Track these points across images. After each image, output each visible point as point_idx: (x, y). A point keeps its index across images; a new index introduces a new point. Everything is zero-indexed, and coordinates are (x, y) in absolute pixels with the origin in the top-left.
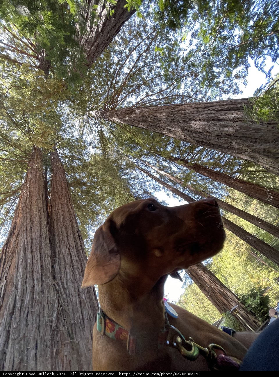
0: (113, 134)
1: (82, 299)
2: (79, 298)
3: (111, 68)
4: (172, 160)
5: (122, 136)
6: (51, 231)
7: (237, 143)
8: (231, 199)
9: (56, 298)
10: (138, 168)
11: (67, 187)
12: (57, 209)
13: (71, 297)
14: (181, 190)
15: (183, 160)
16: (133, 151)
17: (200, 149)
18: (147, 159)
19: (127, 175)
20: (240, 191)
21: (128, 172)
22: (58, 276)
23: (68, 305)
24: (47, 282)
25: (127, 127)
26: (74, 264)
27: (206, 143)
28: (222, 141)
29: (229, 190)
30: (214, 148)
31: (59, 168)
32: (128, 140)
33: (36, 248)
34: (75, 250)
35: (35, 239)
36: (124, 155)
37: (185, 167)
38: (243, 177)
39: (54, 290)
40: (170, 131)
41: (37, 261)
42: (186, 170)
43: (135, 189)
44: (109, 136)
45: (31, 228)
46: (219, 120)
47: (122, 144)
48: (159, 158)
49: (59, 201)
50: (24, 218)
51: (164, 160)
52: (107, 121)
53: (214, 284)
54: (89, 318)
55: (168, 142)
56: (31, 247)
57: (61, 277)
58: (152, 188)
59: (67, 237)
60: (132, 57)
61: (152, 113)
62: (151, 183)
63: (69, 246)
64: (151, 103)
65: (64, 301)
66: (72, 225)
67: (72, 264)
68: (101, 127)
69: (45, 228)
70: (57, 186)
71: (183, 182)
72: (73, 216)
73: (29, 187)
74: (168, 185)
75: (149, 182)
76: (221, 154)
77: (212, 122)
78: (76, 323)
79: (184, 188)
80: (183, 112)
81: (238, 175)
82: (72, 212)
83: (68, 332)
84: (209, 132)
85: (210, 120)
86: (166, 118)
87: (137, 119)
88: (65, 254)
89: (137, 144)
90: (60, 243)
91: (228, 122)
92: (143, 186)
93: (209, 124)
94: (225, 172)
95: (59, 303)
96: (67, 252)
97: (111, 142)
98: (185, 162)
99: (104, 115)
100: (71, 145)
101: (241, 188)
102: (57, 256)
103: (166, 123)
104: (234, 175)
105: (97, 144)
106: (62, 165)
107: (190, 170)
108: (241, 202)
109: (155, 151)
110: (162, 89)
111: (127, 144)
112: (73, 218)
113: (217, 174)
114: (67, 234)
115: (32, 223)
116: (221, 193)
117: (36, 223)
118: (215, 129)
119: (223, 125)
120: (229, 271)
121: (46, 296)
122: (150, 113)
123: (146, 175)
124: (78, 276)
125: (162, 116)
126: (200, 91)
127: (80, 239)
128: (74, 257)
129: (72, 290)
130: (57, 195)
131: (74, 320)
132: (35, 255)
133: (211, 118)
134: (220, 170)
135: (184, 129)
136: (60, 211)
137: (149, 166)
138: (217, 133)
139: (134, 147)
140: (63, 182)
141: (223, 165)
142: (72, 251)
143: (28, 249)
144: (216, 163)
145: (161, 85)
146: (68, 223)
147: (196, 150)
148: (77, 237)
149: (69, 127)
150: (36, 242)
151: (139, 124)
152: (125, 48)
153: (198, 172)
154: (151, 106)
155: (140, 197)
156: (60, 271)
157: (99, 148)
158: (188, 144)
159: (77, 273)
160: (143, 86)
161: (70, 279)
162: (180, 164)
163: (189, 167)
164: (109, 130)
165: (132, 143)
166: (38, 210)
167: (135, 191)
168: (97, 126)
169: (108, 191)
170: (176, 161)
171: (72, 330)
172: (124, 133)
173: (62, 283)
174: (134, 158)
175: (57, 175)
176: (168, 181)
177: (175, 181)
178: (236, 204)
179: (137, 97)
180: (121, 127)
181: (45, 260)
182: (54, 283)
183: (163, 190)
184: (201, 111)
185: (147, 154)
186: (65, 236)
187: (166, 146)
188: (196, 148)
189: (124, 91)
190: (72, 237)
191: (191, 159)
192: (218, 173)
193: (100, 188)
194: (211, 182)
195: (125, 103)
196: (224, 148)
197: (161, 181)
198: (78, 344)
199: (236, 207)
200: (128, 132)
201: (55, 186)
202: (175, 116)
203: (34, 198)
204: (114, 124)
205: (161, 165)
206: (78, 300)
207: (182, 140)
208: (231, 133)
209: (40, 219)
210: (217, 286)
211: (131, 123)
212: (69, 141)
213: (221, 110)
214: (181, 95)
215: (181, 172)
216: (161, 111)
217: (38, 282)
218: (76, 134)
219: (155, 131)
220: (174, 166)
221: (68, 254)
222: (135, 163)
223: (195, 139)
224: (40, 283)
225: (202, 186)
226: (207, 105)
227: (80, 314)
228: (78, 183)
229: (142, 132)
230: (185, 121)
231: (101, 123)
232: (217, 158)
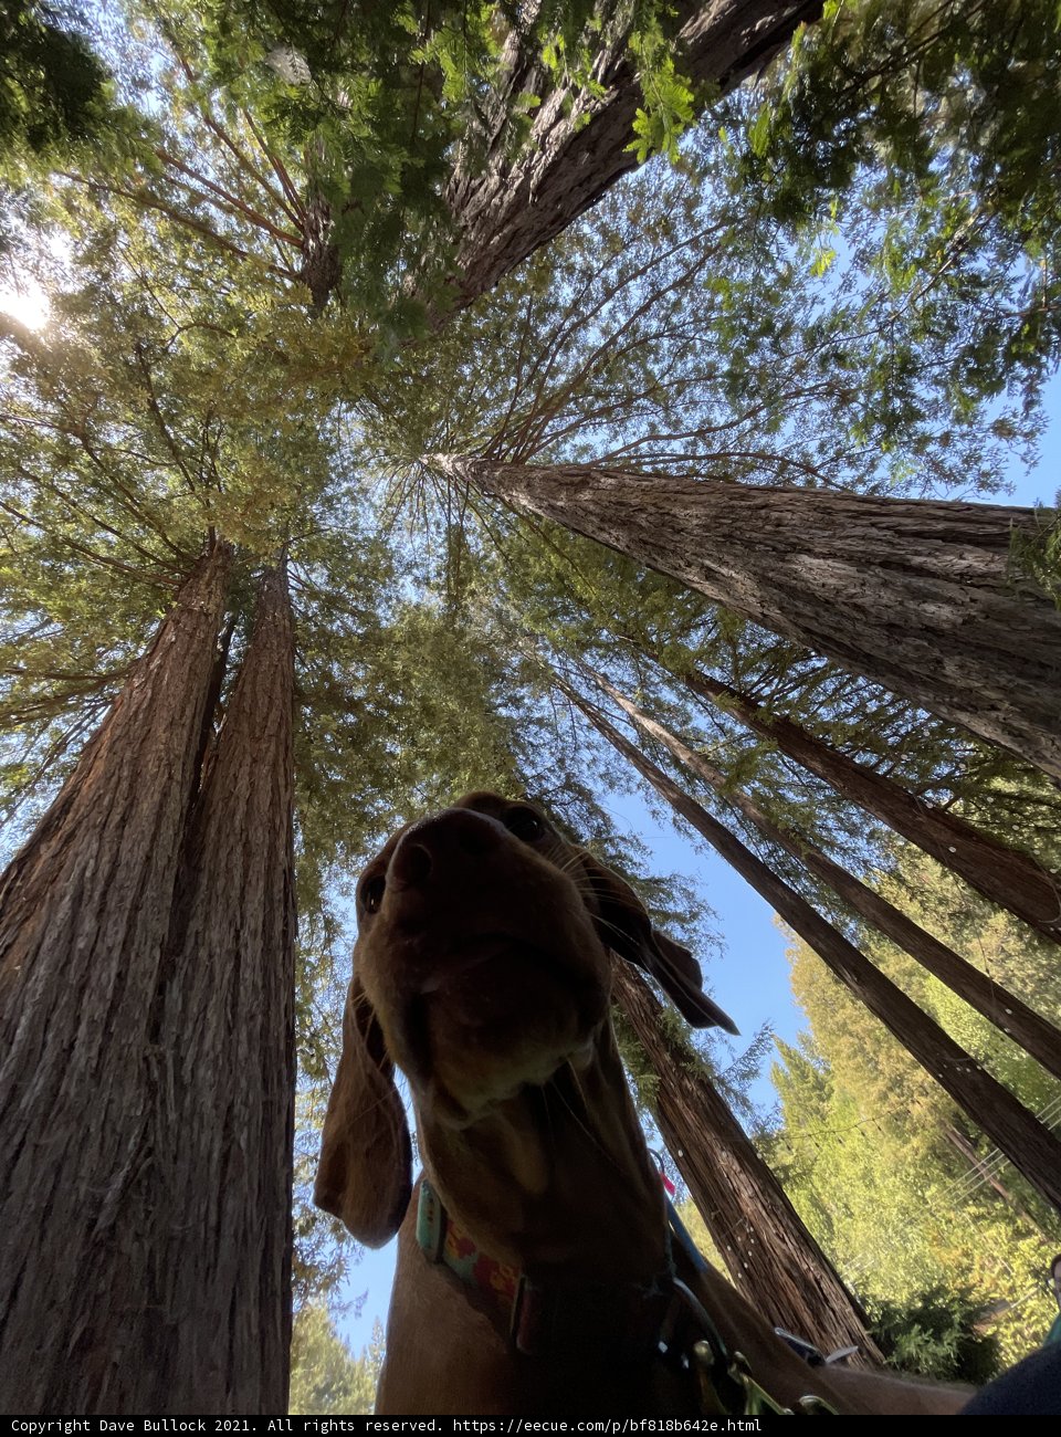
0: (498, 548)
1: (234, 1148)
2: (225, 1138)
3: (544, 321)
4: (700, 685)
5: (532, 561)
6: (191, 849)
7: (961, 667)
8: (903, 890)
9: (139, 1113)
10: (562, 688)
11: (289, 705)
12: (232, 772)
13: (196, 1125)
14: (711, 809)
15: (739, 694)
16: (560, 623)
17: (814, 670)
18: (602, 663)
19: (518, 708)
20: (944, 864)
21: (523, 698)
22: (170, 1030)
23: (175, 1158)
24: (123, 1041)
25: (556, 532)
26: (242, 997)
27: (840, 645)
28: (906, 648)
29: (902, 849)
30: (867, 673)
31: (280, 629)
32: (550, 580)
33: (122, 900)
34: (259, 943)
35: (127, 864)
36: (523, 631)
37: (742, 723)
38: (967, 812)
39: (139, 1081)
40: (710, 575)
41: (110, 950)
42: (743, 735)
43: (533, 764)
44: (482, 553)
45: (124, 821)
46: (906, 568)
47: (524, 591)
48: (649, 667)
49: (247, 746)
50: (110, 779)
51: (669, 682)
52: (489, 500)
53: (775, 1226)
54: (241, 1232)
55: (695, 616)
56: (104, 894)
57: (178, 1037)
58: (601, 776)
59: (243, 889)
60: (625, 298)
61: (655, 498)
62: (602, 755)
63: (242, 925)
64: (660, 466)
65: (166, 1136)
66: (272, 849)
67: (235, 996)
68: (461, 517)
69: (171, 832)
70: (254, 692)
71: (724, 780)
72: (285, 815)
73: (158, 674)
74: (665, 777)
75: (595, 752)
76: (892, 703)
77: (879, 570)
78: (189, 1239)
79: (724, 805)
80: (776, 514)
81: (947, 800)
82: (285, 797)
83: (150, 1269)
84: (857, 607)
85: (870, 563)
86: (705, 527)
87: (597, 511)
88: (218, 950)
89: (580, 601)
90: (209, 903)
91: (939, 582)
92: (568, 762)
93: (866, 576)
94: (896, 776)
95: (144, 1137)
96: (229, 944)
97: (486, 577)
98: (747, 705)
99: (482, 476)
100: (342, 559)
101: (952, 850)
102: (188, 950)
103: (700, 545)
104: (929, 794)
105: (434, 573)
106: (293, 620)
107: (760, 739)
108: (941, 909)
109: (640, 641)
110: (710, 424)
111: (540, 594)
112: (281, 822)
113: (862, 775)
114: (245, 875)
115: (131, 805)
116: (866, 854)
117: (146, 807)
118: (884, 602)
119: (919, 589)
120: (846, 1188)
121: (106, 1096)
122: (647, 499)
123: (586, 721)
124: (243, 1050)
125: (692, 516)
126: (849, 457)
127: (286, 907)
128: (249, 971)
129: (208, 1100)
130: (245, 725)
131: (184, 1223)
132: (110, 924)
133: (876, 556)
134: (877, 765)
135: (764, 577)
136: (243, 782)
137: (605, 692)
138: (889, 616)
139: (566, 611)
140: (278, 681)
141: (893, 748)
142: (246, 946)
143: (91, 897)
144: (867, 731)
145: (711, 409)
146: (259, 836)
147: (795, 670)
148: (278, 896)
149: (349, 492)
150: (128, 877)
151: (602, 529)
152: (608, 265)
153: (790, 755)
154: (657, 474)
155: (546, 799)
156: (184, 1010)
157: (438, 587)
158: (771, 640)
159: (243, 1036)
160: (643, 402)
161: (212, 1055)
162: (725, 708)
163: (756, 724)
164: (488, 531)
165: (559, 593)
166: (165, 762)
167: (534, 773)
168: (449, 509)
169: (435, 750)
170: (711, 694)
171: (165, 1262)
172: (539, 554)
173: (179, 1061)
174: (557, 651)
175: (267, 652)
176: (668, 765)
177: (693, 770)
178: (920, 911)
179: (615, 437)
180: (534, 529)
181: (137, 955)
182: (148, 1052)
183: (641, 793)
184: (842, 525)
185: (607, 646)
186: (237, 881)
187: (685, 629)
188: (796, 660)
189: (572, 405)
190: (260, 892)
191: (770, 698)
192: (866, 773)
193: (409, 732)
194: (834, 805)
195: (567, 447)
196: (910, 678)
197: (641, 755)
198: (175, 1329)
199: (919, 924)
200: (556, 550)
201: (247, 689)
202: (739, 524)
203: (164, 716)
204: (512, 516)
205: (652, 696)
206: (217, 1145)
207: (751, 616)
208: (946, 626)
209: (165, 795)
210: (783, 1240)
211: (573, 521)
212: (337, 540)
213: (918, 535)
214: (778, 458)
215: (722, 740)
216: (692, 498)
217: (91, 1033)
218: (369, 522)
219: (653, 563)
220: (701, 712)
221: (228, 952)
222: (557, 670)
223: (801, 621)
224: (99, 1039)
225: (793, 809)
226: (866, 507)
227: (213, 1208)
228: (334, 698)
229: (606, 562)
230: (774, 549)
231: (467, 501)
232: (874, 714)
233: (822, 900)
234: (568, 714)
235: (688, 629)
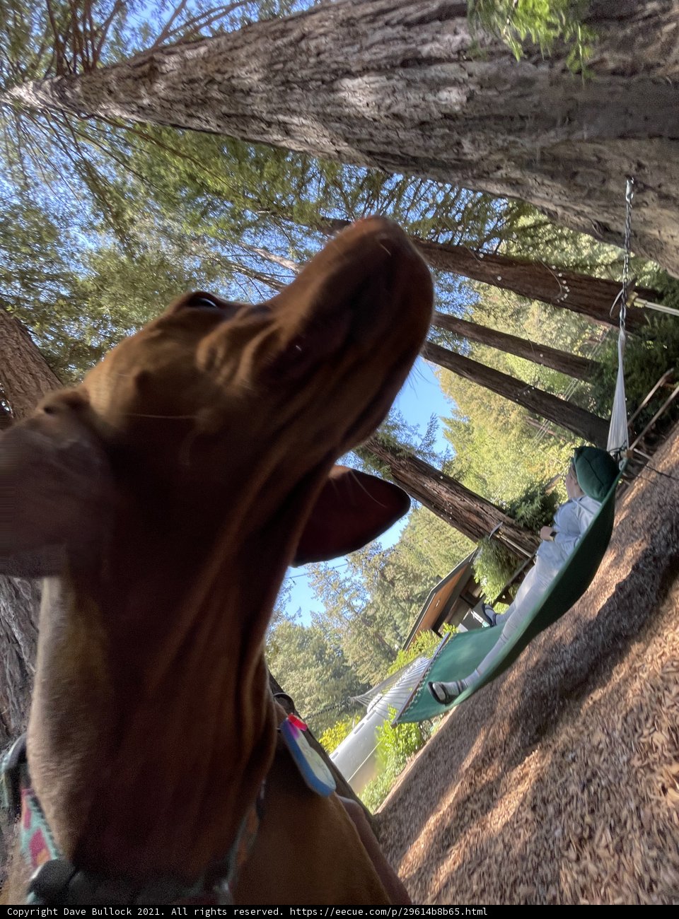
0: (129, 170)
5: (163, 172)
7: (473, 141)
8: (483, 312)
10: (240, 271)
16: (213, 219)
17: (397, 184)
18: (258, 239)
21: (217, 290)
25: (164, 134)
28: (436, 141)
29: (478, 288)
32: (186, 184)
36: (189, 237)
40: (287, 129)
44: (119, 180)
46: (419, 61)
47: (172, 203)
48: (290, 228)
51: (308, 234)
52: (92, 122)
55: (304, 171)
61: (216, 63)
68: (78, 149)
76: (452, 190)
77: (401, 71)
80: (312, 44)
81: (496, 245)
84: (397, 116)
85: (393, 66)
86: (266, 80)
89: (218, 193)
91: (445, 66)
93: (393, 82)
94: (465, 242)
97: (136, 201)
99: (68, 99)
103: (269, 100)
104: (486, 246)
105: (92, 217)
108: (505, 314)
109: (275, 209)
111: (186, 200)
113: (445, 250)
116: (460, 300)
118: (413, 101)
119: (433, 79)
120: (489, 465)
125: (250, 75)
133: (396, 57)
134: (453, 239)
135: (324, 114)
137: (270, 260)
138: (419, 115)
139: (212, 206)
140: (29, 360)
141: (459, 223)
144: (441, 216)
147: (385, 189)
151: (191, 116)
157: (103, 227)
164: (111, 155)
165: (199, 193)
168: (64, 147)
172: (164, 162)
174: (224, 243)
178: (494, 321)
180: (146, 138)
184: (365, 34)
185: (254, 224)
187: (302, 184)
188: (383, 181)
192: (448, 248)
195: (127, 33)
196: (444, 166)
199: (495, 328)
200: (175, 153)
204: (121, 132)
205: (302, 250)
211: (167, 116)
216: (244, 52)
219: (245, 136)
222: (230, 259)
223: (363, 146)
228: (78, 352)
229: (221, 150)
230: (323, 82)
231: (72, 130)
232: (444, 202)
233: (442, 337)
234: (253, 288)
235: (304, 184)
